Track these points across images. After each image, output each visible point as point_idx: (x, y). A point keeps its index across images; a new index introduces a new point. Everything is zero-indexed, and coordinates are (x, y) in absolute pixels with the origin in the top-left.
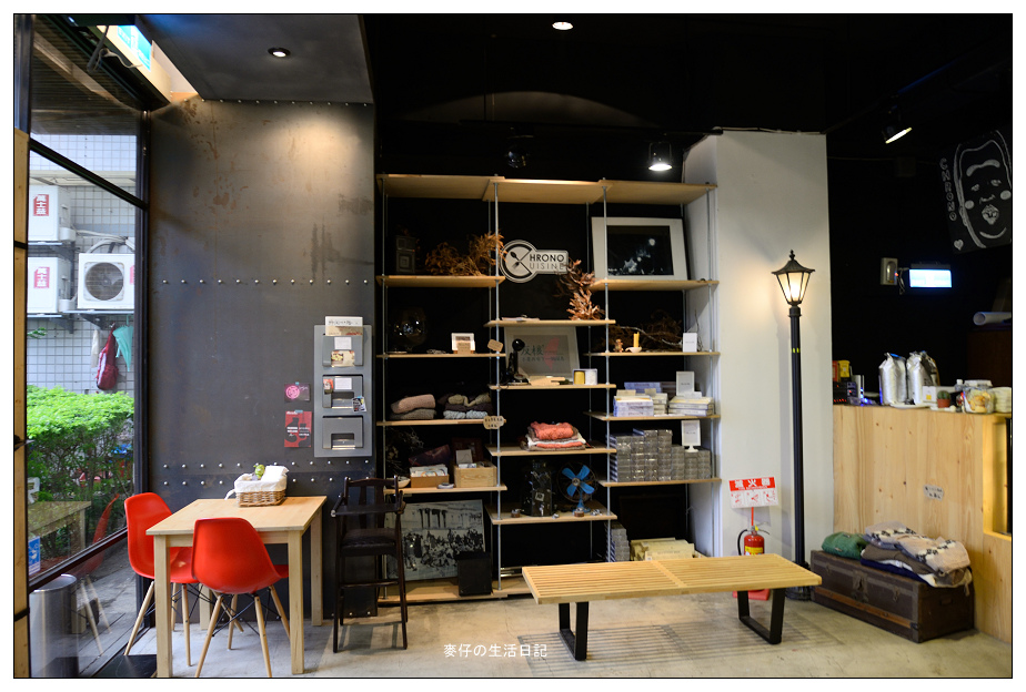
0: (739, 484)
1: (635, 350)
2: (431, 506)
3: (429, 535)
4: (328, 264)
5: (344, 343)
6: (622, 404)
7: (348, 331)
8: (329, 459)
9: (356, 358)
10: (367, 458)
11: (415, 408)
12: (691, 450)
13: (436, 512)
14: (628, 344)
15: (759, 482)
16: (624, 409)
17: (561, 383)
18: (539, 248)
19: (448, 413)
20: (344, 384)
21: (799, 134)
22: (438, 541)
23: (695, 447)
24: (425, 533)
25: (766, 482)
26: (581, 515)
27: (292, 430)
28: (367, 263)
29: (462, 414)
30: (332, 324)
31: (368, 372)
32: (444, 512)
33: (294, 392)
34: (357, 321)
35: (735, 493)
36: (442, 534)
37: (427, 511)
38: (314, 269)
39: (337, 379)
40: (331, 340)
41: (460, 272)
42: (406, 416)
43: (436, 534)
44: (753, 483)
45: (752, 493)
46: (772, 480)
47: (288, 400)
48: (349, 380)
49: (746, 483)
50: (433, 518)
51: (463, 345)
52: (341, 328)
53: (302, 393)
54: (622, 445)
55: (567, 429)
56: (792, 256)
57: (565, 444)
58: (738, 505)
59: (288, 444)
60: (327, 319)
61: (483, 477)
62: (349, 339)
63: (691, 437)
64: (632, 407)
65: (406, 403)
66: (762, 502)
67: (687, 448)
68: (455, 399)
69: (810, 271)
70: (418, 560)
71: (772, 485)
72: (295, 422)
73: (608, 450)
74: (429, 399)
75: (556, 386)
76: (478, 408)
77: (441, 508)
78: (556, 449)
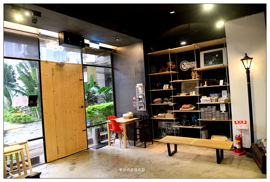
0: (237, 122)
1: (205, 86)
2: (168, 122)
3: (167, 129)
4: (138, 74)
5: (140, 89)
6: (202, 100)
7: (140, 86)
8: (140, 111)
9: (142, 91)
10: (145, 111)
11: (157, 101)
12: (223, 112)
13: (169, 124)
14: (204, 84)
15: (242, 122)
16: (202, 101)
17: (186, 95)
18: (189, 62)
19: (164, 102)
20: (140, 97)
21: (253, 15)
22: (169, 130)
23: (224, 111)
24: (166, 128)
25: (244, 122)
26: (193, 127)
27: (134, 105)
28: (144, 73)
29: (166, 102)
30: (138, 85)
31: (144, 94)
32: (171, 124)
33: (134, 98)
34: (141, 84)
35: (236, 125)
36: (170, 129)
37: (167, 123)
38: (135, 75)
39: (139, 96)
40: (138, 88)
41: (163, 71)
42: (156, 103)
43: (169, 128)
44: (241, 122)
45: (241, 125)
46: (246, 121)
47: (133, 100)
48: (141, 96)
49: (239, 122)
50: (168, 125)
51: (166, 87)
52: (139, 86)
53: (135, 98)
54: (202, 110)
55: (188, 106)
56: (246, 55)
57: (188, 109)
58: (237, 128)
59: (134, 108)
60: (137, 84)
61: (171, 116)
62: (141, 88)
63: (223, 108)
64: (205, 100)
65: (156, 100)
66: (243, 128)
67: (222, 111)
68: (165, 99)
69: (252, 59)
70: (165, 134)
71: (246, 123)
72: (135, 104)
73: (199, 111)
74: (160, 99)
75: (185, 96)
76: (170, 101)
77: (170, 123)
78: (186, 111)
